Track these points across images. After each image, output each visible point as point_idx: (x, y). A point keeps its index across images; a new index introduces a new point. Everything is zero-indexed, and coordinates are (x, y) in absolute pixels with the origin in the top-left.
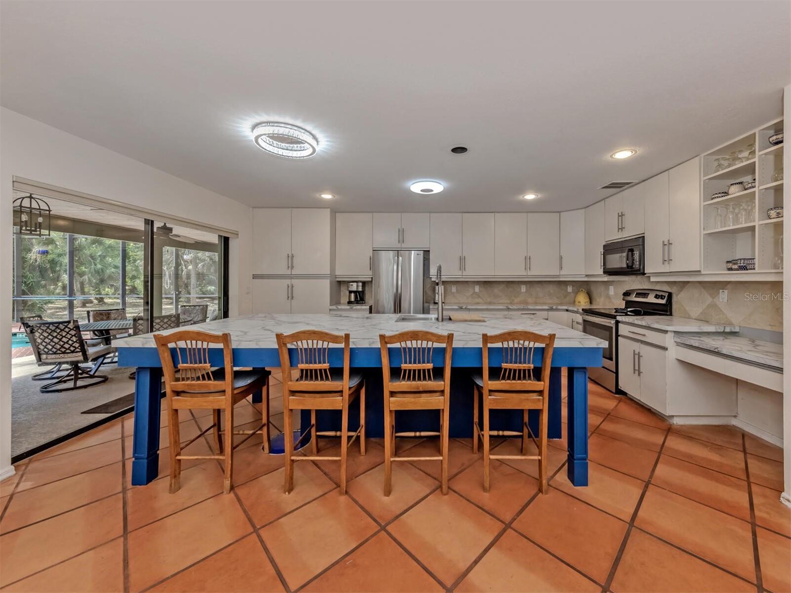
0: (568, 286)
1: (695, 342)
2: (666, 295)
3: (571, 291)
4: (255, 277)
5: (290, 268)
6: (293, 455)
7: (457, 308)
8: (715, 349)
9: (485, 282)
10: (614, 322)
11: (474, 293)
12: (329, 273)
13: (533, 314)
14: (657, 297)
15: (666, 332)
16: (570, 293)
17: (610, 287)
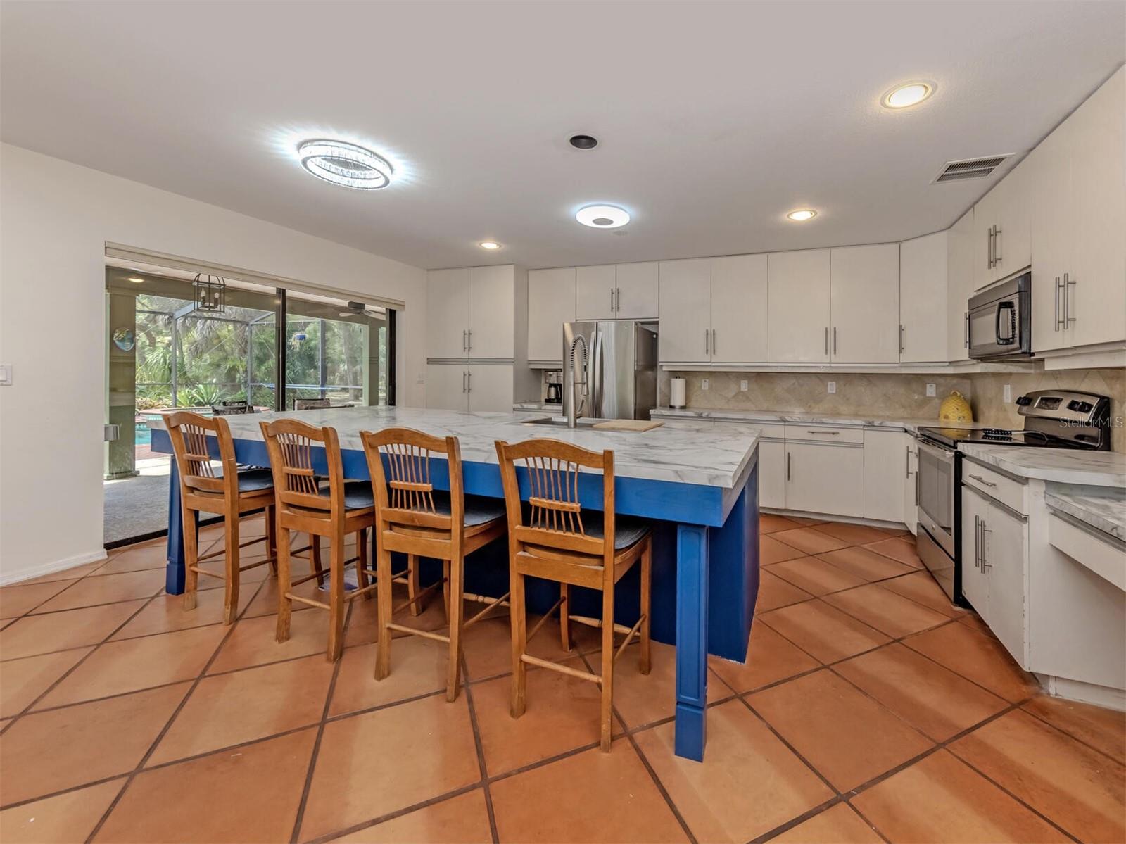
0: (928, 385)
1: (1078, 508)
2: (1094, 402)
3: (934, 395)
4: (430, 361)
5: (467, 350)
6: (289, 592)
7: (694, 415)
8: (1112, 529)
9: (760, 375)
10: (953, 454)
11: (739, 393)
12: (513, 357)
13: (833, 433)
14: (1072, 406)
15: (1024, 481)
16: (930, 398)
17: (1005, 386)
